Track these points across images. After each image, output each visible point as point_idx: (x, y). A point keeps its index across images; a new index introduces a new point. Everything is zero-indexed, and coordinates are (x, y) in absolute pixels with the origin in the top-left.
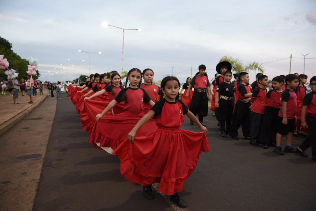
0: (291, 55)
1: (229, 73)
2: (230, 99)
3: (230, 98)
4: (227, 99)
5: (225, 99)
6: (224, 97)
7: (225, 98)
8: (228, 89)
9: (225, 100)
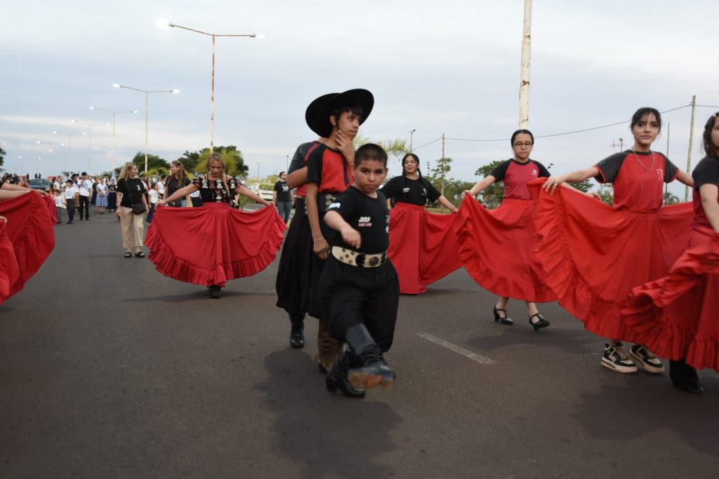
0: (694, 97)
1: (374, 159)
2: (367, 265)
3: (368, 258)
4: (354, 264)
5: (346, 261)
6: (343, 254)
7: (347, 256)
8: (367, 219)
9: (348, 267)
